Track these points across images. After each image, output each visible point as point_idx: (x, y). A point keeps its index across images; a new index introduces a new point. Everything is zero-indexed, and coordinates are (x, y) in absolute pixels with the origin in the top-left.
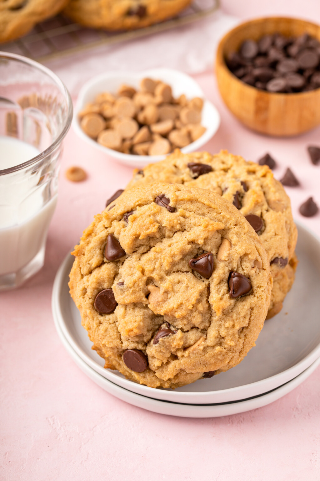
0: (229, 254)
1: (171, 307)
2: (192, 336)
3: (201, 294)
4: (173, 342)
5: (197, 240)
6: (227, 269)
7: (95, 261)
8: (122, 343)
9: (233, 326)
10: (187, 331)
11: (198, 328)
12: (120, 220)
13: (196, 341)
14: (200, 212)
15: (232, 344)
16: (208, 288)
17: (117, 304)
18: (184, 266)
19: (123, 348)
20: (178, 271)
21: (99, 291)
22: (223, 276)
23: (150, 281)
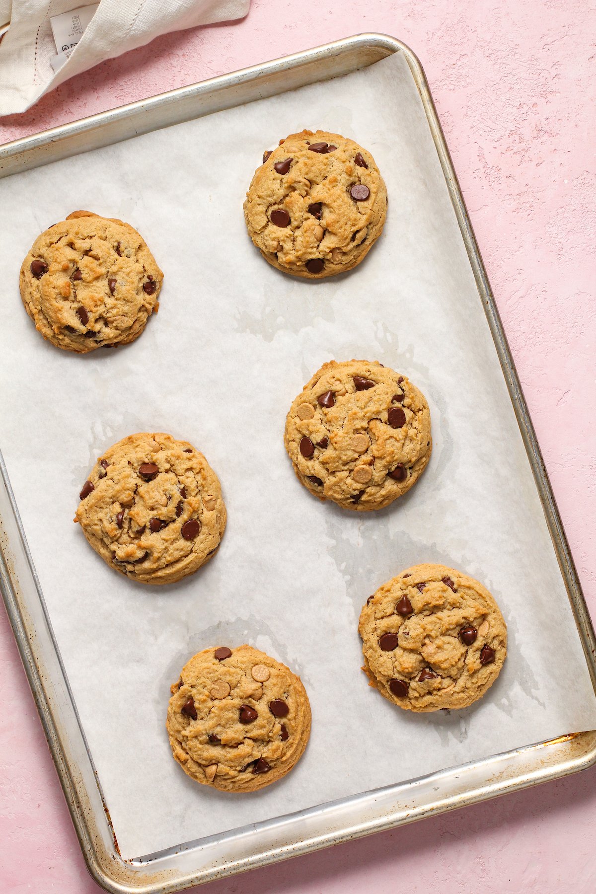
0: (488, 633)
1: (440, 659)
2: (447, 682)
3: (462, 655)
4: (434, 684)
5: (469, 618)
6: (484, 642)
7: (389, 611)
8: (394, 674)
9: (477, 682)
10: (444, 678)
11: (452, 678)
12: (414, 587)
13: (449, 686)
14: (473, 597)
15: (473, 694)
16: (467, 652)
17: (397, 646)
18: (454, 633)
19: (393, 677)
20: (449, 635)
21: (387, 633)
22: (480, 647)
23: (428, 636)
